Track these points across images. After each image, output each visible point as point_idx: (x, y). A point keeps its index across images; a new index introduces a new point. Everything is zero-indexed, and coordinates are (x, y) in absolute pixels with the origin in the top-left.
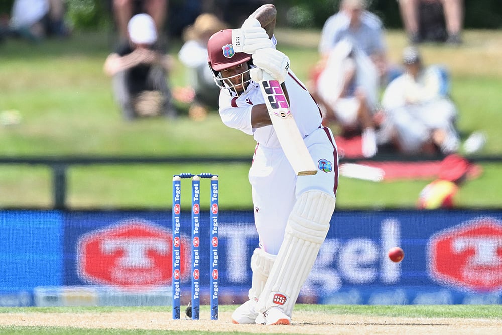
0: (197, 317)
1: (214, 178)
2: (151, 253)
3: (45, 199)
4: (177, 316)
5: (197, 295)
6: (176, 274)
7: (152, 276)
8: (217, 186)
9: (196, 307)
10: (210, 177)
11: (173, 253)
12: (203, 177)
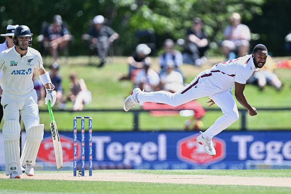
0: (83, 175)
2: (64, 149)
4: (75, 175)
5: (84, 166)
6: (75, 158)
8: (91, 122)
9: (83, 172)
10: (89, 118)
11: (74, 149)
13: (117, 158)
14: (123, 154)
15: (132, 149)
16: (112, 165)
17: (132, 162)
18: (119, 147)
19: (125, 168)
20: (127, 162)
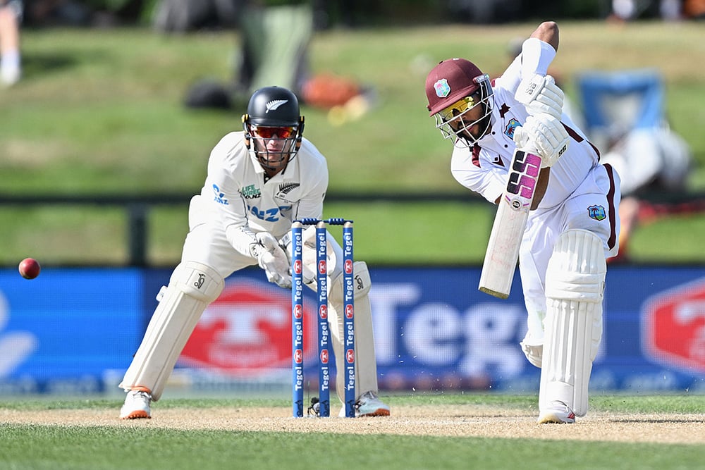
0: (327, 413)
1: (347, 225)
2: (263, 325)
3: (117, 251)
4: (300, 413)
5: (326, 384)
6: (296, 356)
7: (265, 356)
8: (351, 236)
9: (325, 401)
10: (343, 223)
11: (293, 326)
12: (332, 223)
13: (442, 355)
14: (460, 341)
15: (490, 325)
16: (423, 378)
17: (491, 367)
18: (448, 321)
19: (467, 387)
20: (473, 367)
